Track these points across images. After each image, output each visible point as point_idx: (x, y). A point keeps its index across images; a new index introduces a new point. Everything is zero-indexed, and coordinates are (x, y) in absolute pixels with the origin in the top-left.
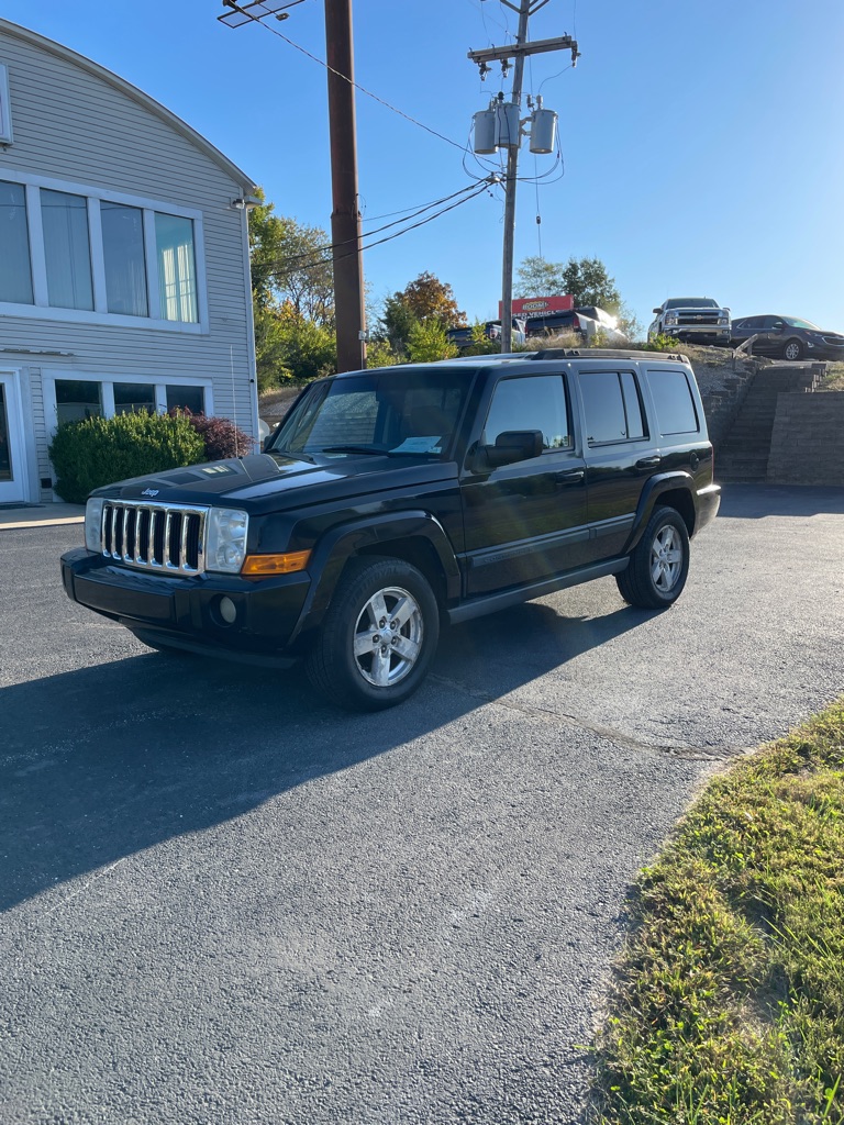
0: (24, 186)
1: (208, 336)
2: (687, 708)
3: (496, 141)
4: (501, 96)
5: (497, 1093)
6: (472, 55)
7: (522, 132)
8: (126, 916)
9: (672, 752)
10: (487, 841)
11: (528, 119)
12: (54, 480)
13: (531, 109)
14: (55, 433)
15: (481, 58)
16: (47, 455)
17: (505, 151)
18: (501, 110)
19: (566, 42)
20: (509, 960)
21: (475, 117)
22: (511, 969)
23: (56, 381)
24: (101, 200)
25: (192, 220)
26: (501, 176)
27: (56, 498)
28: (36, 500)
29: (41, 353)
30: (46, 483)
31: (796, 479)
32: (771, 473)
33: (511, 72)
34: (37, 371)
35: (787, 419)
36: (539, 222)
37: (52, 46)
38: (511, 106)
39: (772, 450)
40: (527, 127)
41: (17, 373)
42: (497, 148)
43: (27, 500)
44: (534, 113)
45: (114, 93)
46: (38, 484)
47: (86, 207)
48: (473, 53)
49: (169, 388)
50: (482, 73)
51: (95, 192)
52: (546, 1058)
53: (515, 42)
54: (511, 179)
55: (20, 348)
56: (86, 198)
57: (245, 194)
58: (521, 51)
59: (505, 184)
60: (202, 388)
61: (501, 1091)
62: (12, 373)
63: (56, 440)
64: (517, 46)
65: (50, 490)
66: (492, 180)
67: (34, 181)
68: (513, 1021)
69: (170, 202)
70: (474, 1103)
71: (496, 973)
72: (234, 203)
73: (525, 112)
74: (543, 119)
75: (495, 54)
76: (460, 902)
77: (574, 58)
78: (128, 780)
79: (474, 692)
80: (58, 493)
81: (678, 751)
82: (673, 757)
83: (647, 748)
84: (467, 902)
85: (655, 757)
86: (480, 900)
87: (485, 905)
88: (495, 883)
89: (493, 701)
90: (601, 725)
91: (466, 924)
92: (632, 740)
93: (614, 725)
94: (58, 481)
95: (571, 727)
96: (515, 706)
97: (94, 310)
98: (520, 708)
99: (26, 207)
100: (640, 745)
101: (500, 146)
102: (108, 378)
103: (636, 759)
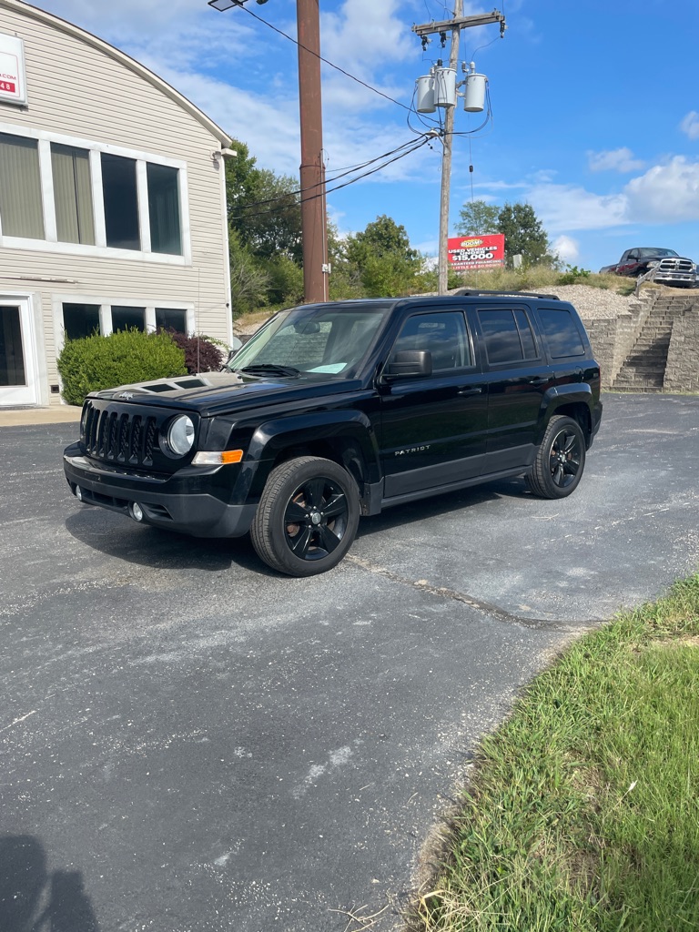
0: (36, 140)
1: (191, 267)
3: (435, 101)
4: (439, 62)
10: (359, 702)
11: (463, 83)
12: (61, 389)
13: (465, 74)
14: (62, 348)
15: (423, 31)
16: (56, 365)
17: (443, 110)
18: (440, 75)
19: (495, 17)
20: (355, 813)
21: (417, 82)
23: (63, 304)
24: (102, 153)
25: (177, 169)
26: (439, 131)
27: (62, 402)
28: (47, 404)
29: (51, 281)
30: (55, 389)
31: (688, 390)
32: (666, 385)
33: (449, 43)
34: (48, 295)
35: (682, 339)
36: (471, 170)
37: (59, 22)
38: (448, 71)
41: (31, 297)
42: (436, 107)
43: (39, 403)
44: (468, 77)
45: (113, 62)
46: (48, 389)
47: (89, 159)
48: (416, 27)
49: (157, 310)
50: (423, 43)
51: (97, 147)
53: (452, 16)
54: (447, 133)
55: (33, 276)
56: (88, 150)
57: (223, 147)
58: (457, 25)
59: (442, 138)
60: (185, 310)
62: (26, 298)
63: (63, 355)
64: (454, 20)
65: (59, 395)
66: (432, 136)
67: (45, 138)
69: (159, 154)
71: (340, 826)
72: (213, 155)
75: (431, 30)
76: (322, 758)
77: (502, 30)
78: (55, 641)
79: (375, 570)
80: (66, 398)
81: (546, 626)
82: (539, 628)
83: (517, 620)
84: (328, 757)
85: (522, 629)
86: (340, 756)
87: (345, 761)
88: (358, 742)
89: (389, 577)
90: (481, 598)
91: (321, 780)
92: (505, 614)
93: (492, 600)
94: (65, 387)
95: (454, 601)
96: (408, 581)
97: (94, 244)
98: (412, 584)
99: (39, 159)
100: (512, 617)
101: (439, 105)
102: (107, 301)
103: (506, 631)
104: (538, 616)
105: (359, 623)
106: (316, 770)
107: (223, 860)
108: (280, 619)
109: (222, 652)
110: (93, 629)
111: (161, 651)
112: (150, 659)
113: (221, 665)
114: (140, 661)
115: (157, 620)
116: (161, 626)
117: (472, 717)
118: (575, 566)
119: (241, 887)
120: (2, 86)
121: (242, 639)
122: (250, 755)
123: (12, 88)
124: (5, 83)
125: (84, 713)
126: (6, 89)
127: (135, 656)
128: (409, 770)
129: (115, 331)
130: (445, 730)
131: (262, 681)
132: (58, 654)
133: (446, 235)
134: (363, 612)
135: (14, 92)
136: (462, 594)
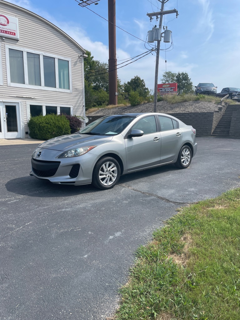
0: (23, 51)
1: (72, 93)
2: (186, 193)
3: (154, 39)
4: (156, 26)
5: (110, 274)
6: (148, 15)
7: (161, 36)
8: (30, 234)
9: (178, 203)
11: (163, 33)
13: (164, 30)
14: (30, 119)
15: (150, 15)
16: (27, 125)
17: (156, 42)
18: (156, 30)
19: (175, 11)
20: (122, 247)
21: (148, 32)
22: (122, 249)
23: (31, 106)
24: (43, 56)
25: (68, 61)
26: (155, 49)
27: (29, 137)
28: (24, 137)
29: (26, 98)
30: (27, 133)
31: (237, 136)
33: (159, 19)
34: (25, 102)
35: (235, 119)
36: (166, 62)
38: (158, 29)
39: (231, 128)
40: (163, 35)
41: (20, 103)
43: (22, 137)
44: (165, 31)
46: (25, 133)
47: (39, 58)
48: (148, 14)
49: (61, 107)
50: (150, 20)
51: (42, 53)
53: (160, 11)
54: (158, 50)
55: (21, 96)
56: (39, 55)
57: (83, 54)
58: (162, 13)
59: (156, 51)
60: (70, 108)
62: (18, 103)
63: (30, 121)
64: (161, 12)
65: (28, 135)
66: (152, 50)
67: (25, 50)
68: (119, 260)
69: (62, 56)
72: (80, 56)
73: (162, 31)
74: (167, 33)
75: (154, 14)
76: (113, 234)
77: (177, 16)
78: (36, 205)
79: (130, 188)
80: (30, 136)
81: (180, 203)
82: (178, 204)
83: (172, 202)
84: (114, 234)
85: (173, 204)
86: (118, 234)
87: (119, 235)
88: (123, 231)
89: (134, 190)
90: (161, 196)
91: (113, 239)
92: (168, 200)
93: (165, 197)
94: (30, 132)
95: (153, 197)
96: (140, 191)
97: (41, 86)
98: (141, 192)
99: (23, 57)
100: (170, 201)
101: (155, 40)
102: (44, 104)
103: (168, 205)
104: (178, 201)
105: (125, 202)
106: (111, 237)
107: (86, 256)
108: (101, 201)
109: (84, 208)
110: (46, 202)
111: (66, 208)
112: (63, 210)
113: (83, 212)
114: (60, 210)
115: (64, 200)
116: (66, 202)
117: (156, 226)
118: (191, 188)
119: (91, 262)
120: (11, 33)
121: (90, 205)
122: (93, 233)
123: (15, 34)
124: (12, 33)
125: (46, 223)
126: (12, 35)
127: (59, 209)
128: (136, 238)
129: (47, 114)
130: (148, 228)
131: (96, 216)
132: (36, 208)
133: (157, 83)
134: (126, 199)
135: (15, 35)
136: (155, 195)
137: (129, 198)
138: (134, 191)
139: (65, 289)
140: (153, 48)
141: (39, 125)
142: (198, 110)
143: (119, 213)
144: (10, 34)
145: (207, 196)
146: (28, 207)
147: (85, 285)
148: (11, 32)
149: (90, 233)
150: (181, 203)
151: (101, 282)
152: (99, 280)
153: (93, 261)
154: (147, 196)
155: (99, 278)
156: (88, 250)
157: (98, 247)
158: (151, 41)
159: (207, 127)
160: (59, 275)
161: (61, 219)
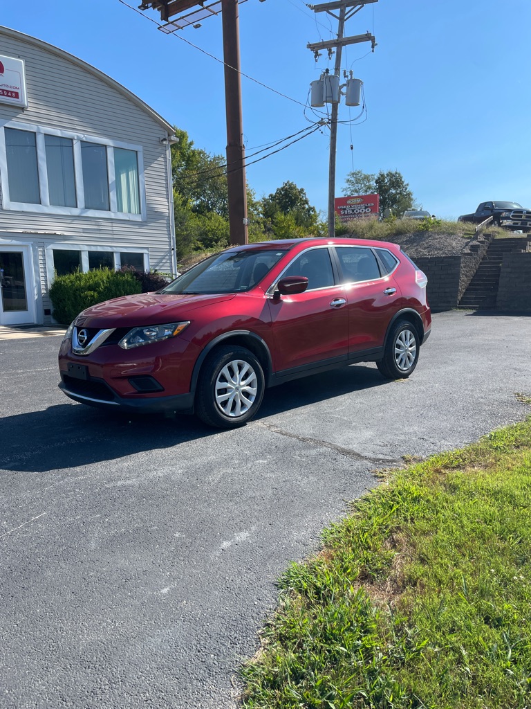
0: (35, 133)
1: (146, 222)
2: (398, 438)
3: (324, 99)
4: (327, 71)
5: (221, 631)
6: (309, 46)
7: (341, 93)
8: (39, 541)
9: (381, 462)
10: (256, 507)
11: (344, 85)
12: (52, 311)
13: (346, 79)
14: (53, 282)
15: (315, 48)
16: (48, 295)
17: (330, 105)
18: (327, 80)
19: (368, 37)
20: (249, 566)
21: (311, 84)
22: (249, 571)
23: (54, 250)
24: (81, 141)
25: (137, 152)
26: (327, 120)
27: (53, 321)
28: (41, 323)
29: (45, 234)
30: (47, 312)
31: (515, 307)
32: (498, 304)
33: (334, 56)
34: (42, 244)
35: (509, 270)
36: (352, 148)
37: (51, 48)
38: (334, 77)
39: (500, 289)
40: (344, 90)
41: (31, 245)
42: (325, 104)
43: (35, 322)
44: (348, 81)
45: (89, 76)
46: (42, 312)
47: (72, 147)
48: (310, 45)
49: (122, 254)
50: (315, 57)
51: (78, 136)
52: (254, 615)
53: (336, 38)
54: (334, 122)
55: (33, 231)
56: (72, 139)
57: (169, 136)
58: (340, 43)
59: (330, 125)
60: (142, 254)
61: (223, 630)
62: (27, 246)
63: (53, 286)
64: (337, 40)
65: (50, 316)
66: (322, 123)
67: (41, 130)
68: (241, 597)
69: (123, 141)
70: (207, 635)
71: (239, 573)
72: (162, 140)
73: (342, 81)
74: (354, 85)
75: (323, 45)
76: (230, 538)
77: (373, 47)
79: (273, 430)
80: (55, 318)
81: (384, 461)
82: (380, 464)
83: (366, 459)
84: (233, 537)
85: (369, 464)
86: (242, 536)
87: (244, 539)
88: (253, 528)
89: (281, 433)
90: (343, 447)
91: (230, 549)
92: (359, 455)
93: (351, 447)
94: (55, 311)
95: (325, 448)
96: (294, 436)
97: (77, 207)
98: (298, 438)
99: (36, 146)
100: (363, 457)
101: (326, 102)
102: (85, 247)
103: (358, 464)
104: (381, 457)
105: (260, 461)
106: (225, 544)
107: (165, 590)
108: (205, 460)
109: (167, 478)
111: (127, 478)
112: (120, 483)
113: (165, 486)
116: (126, 464)
118: (411, 425)
119: (177, 604)
120: (10, 94)
121: (180, 472)
122: (184, 536)
123: (17, 96)
124: (12, 92)
125: (77, 514)
126: (12, 96)
127: (110, 480)
128: (284, 544)
129: (91, 269)
130: (310, 522)
131: (192, 496)
133: (333, 196)
134: (262, 455)
135: (18, 98)
136: (330, 444)
137: (270, 452)
138: (282, 436)
139: (115, 670)
140: (322, 119)
141: (74, 294)
142: (425, 252)
143: (245, 487)
144: (7, 96)
145: (446, 443)
146: (38, 479)
147: (161, 660)
148: (8, 92)
149: (177, 535)
150: (388, 461)
151: (199, 652)
152: (194, 647)
153: (182, 601)
154: (309, 447)
155: (194, 642)
156: (171, 575)
157: (194, 567)
158: (318, 102)
159: (447, 290)
160: (102, 637)
161: (114, 505)
